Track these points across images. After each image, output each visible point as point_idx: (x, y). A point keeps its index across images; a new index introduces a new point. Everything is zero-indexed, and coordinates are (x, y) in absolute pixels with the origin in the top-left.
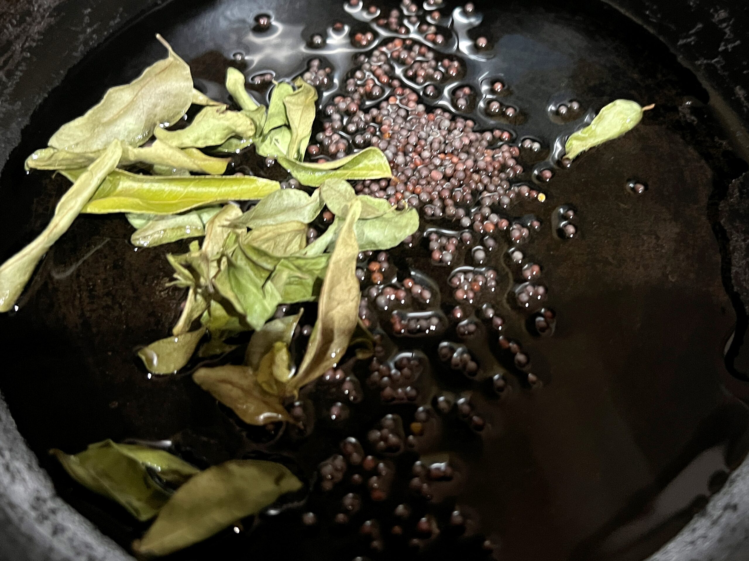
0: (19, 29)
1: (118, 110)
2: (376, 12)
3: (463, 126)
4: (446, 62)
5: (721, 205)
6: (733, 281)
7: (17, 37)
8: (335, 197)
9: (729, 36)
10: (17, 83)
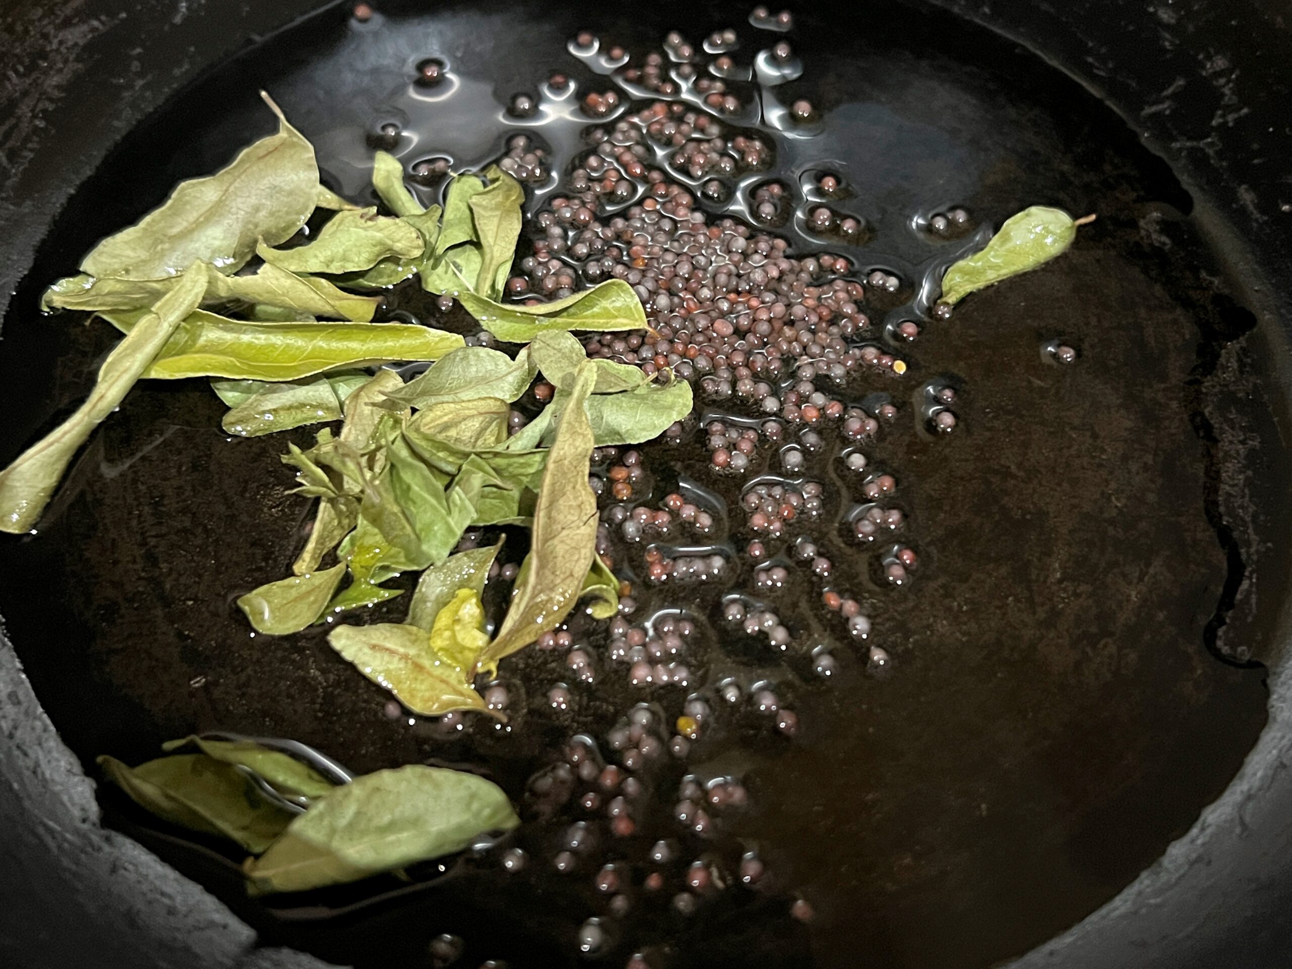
0: (28, 81)
1: (195, 215)
2: (621, 58)
3: (768, 248)
4: (741, 141)
5: (1206, 384)
6: (1222, 509)
7: (25, 94)
8: (553, 359)
9: (1230, 99)
10: (25, 169)
